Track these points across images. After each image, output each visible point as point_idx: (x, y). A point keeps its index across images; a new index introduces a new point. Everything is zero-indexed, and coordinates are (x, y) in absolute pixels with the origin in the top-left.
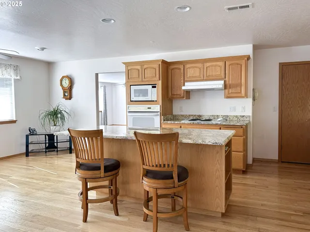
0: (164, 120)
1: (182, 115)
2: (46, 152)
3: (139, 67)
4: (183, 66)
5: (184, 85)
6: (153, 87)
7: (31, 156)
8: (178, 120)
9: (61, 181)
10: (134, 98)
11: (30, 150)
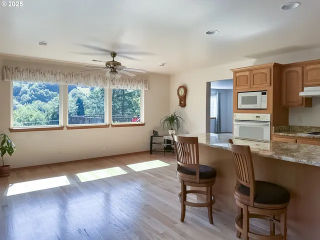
0: (275, 132)
1: (300, 127)
2: (165, 152)
3: (247, 73)
4: (301, 68)
5: (303, 91)
6: (263, 94)
7: (154, 154)
8: (295, 132)
9: (171, 180)
10: (241, 106)
11: (153, 149)
